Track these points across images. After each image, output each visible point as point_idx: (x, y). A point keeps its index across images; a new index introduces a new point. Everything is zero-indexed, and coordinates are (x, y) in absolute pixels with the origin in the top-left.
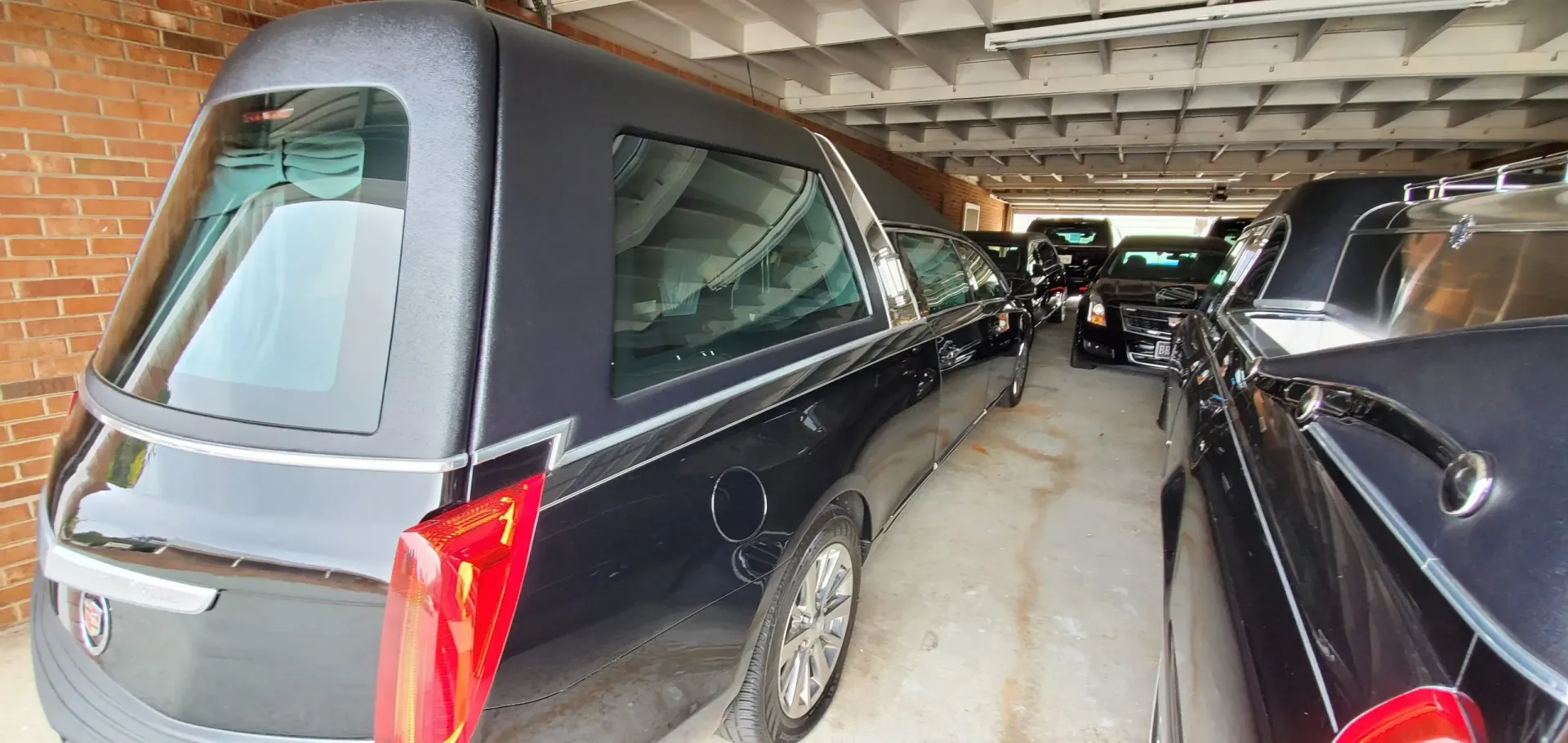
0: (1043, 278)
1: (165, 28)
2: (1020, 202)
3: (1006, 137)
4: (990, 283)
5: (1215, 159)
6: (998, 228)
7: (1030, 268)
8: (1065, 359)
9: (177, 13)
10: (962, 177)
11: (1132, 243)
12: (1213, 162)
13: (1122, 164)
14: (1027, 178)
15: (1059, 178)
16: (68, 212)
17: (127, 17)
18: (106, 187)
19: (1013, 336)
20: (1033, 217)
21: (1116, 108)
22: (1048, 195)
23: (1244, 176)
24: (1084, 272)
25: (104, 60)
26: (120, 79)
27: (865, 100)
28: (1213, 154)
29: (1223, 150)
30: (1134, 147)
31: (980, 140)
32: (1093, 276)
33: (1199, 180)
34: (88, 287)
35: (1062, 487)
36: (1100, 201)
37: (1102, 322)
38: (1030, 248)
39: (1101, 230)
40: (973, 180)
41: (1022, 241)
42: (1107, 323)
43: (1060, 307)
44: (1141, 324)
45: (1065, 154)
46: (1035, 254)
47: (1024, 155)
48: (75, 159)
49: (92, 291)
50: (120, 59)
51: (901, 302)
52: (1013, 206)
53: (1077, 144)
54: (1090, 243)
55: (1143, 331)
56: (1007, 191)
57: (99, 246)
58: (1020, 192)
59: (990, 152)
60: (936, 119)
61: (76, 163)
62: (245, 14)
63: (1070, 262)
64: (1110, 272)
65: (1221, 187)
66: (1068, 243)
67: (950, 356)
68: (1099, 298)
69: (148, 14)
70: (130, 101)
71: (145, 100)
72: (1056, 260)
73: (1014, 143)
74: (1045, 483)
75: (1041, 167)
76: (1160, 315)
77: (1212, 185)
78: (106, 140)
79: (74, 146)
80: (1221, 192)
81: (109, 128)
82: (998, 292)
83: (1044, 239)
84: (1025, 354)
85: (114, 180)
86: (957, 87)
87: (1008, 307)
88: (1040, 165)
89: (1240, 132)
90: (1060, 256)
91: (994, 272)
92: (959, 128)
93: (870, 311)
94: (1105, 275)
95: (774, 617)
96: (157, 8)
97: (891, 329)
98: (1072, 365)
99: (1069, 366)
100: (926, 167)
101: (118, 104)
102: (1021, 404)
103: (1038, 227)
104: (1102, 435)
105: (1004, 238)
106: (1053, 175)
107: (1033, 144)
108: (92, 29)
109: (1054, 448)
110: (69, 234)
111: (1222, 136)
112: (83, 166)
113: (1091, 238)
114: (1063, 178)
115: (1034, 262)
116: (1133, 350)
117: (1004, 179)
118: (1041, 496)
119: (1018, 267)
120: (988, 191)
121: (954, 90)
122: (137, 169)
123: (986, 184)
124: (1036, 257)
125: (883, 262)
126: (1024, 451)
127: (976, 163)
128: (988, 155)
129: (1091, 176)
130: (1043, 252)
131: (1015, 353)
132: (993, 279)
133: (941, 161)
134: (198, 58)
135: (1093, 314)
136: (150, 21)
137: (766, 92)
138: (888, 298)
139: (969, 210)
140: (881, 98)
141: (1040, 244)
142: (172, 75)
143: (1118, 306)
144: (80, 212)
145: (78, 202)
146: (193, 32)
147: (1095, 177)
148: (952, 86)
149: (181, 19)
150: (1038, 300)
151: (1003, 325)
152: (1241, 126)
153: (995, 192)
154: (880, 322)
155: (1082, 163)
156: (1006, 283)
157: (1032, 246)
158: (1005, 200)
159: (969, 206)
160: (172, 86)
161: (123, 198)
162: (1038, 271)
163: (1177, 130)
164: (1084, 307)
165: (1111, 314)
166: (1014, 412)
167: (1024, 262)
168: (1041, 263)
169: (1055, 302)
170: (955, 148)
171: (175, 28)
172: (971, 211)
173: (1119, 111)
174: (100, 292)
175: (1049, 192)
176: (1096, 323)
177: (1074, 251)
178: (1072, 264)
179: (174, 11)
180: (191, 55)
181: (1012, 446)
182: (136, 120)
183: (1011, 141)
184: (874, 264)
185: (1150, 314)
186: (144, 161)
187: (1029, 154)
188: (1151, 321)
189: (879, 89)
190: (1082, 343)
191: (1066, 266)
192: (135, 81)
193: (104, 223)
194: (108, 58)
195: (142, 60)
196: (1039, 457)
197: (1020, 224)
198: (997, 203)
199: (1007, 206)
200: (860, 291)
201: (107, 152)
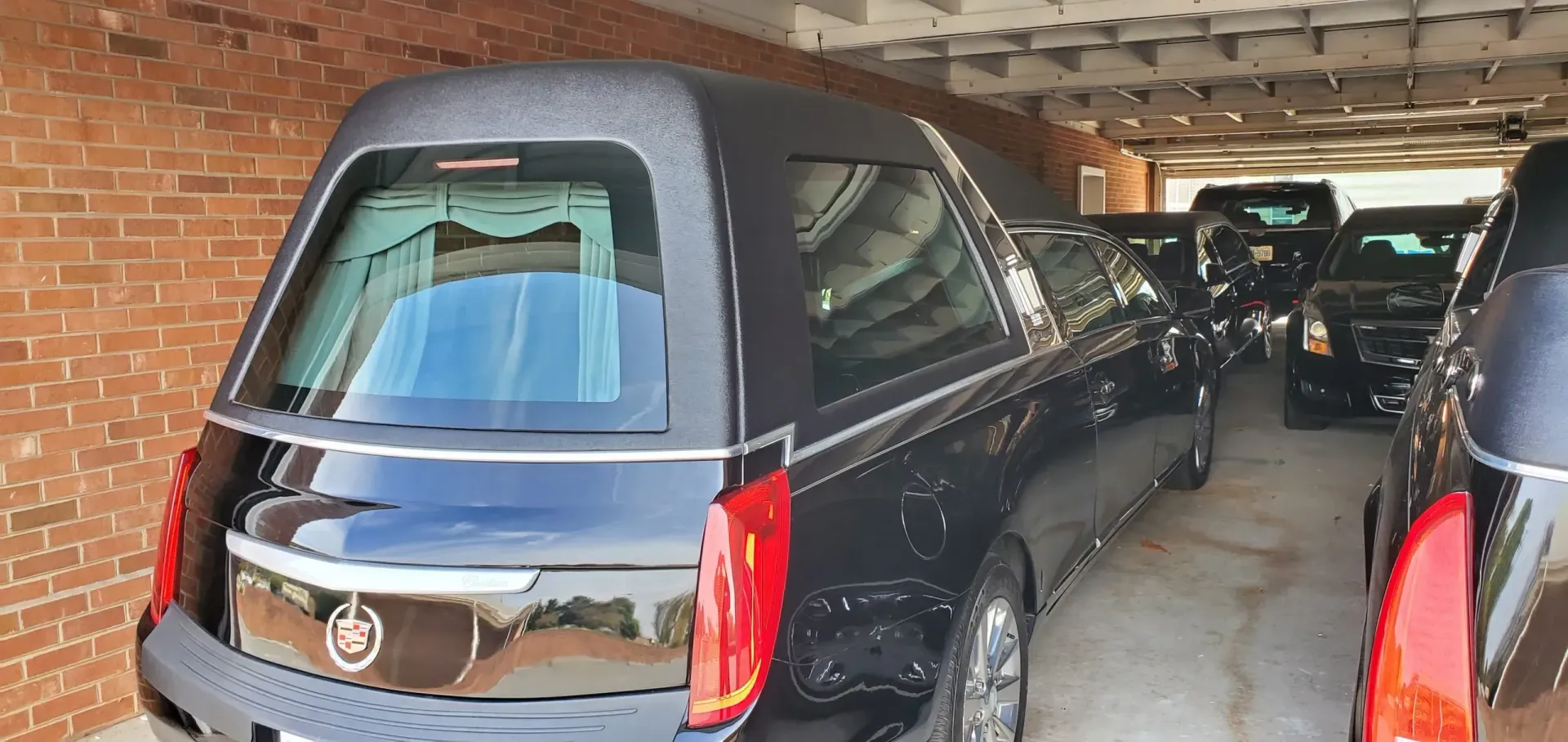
0: (1226, 286)
1: (111, 29)
2: (1173, 158)
3: (1144, 64)
4: (1144, 295)
5: (1489, 77)
6: (1141, 207)
7: (1203, 270)
8: (1277, 418)
9: (123, 10)
10: (1071, 124)
11: (1369, 220)
12: (1488, 82)
13: (1337, 92)
14: (1183, 120)
15: (1237, 118)
16: (9, 259)
17: (76, 20)
18: (46, 227)
19: (1186, 376)
20: (1201, 183)
21: (1309, 21)
22: (1221, 145)
23: (1546, 99)
24: (1291, 272)
25: (53, 73)
26: (68, 94)
27: (924, 30)
28: (1486, 71)
29: (1497, 65)
30: (1349, 70)
31: (1100, 71)
32: (1307, 279)
33: (1474, 110)
34: (20, 351)
35: (1278, 586)
36: (1312, 151)
37: (1324, 350)
38: (1199, 239)
39: (1320, 198)
40: (1090, 126)
41: (1182, 225)
42: (1334, 351)
43: (1262, 334)
44: (1387, 349)
45: (1243, 85)
46: (1208, 246)
47: (1176, 89)
48: (20, 194)
49: (24, 357)
50: (68, 71)
51: (1037, 320)
52: (1162, 165)
53: (1256, 71)
54: (1302, 223)
55: (1391, 361)
56: (1147, 142)
57: (39, 300)
58: (1171, 141)
59: (1118, 88)
60: (1029, 45)
61: (21, 199)
62: (189, 4)
63: (1270, 258)
64: (1332, 269)
65: (1514, 119)
66: (1264, 225)
67: (1104, 391)
68: (1317, 312)
69: (96, 14)
70: (75, 120)
71: (91, 118)
72: (1246, 255)
73: (1155, 72)
74: (1254, 580)
75: (1206, 102)
76: (1414, 334)
77: (1498, 115)
78: (50, 168)
79: (20, 178)
80: (1515, 127)
81: (55, 154)
82: (1156, 308)
83: (1221, 222)
84: (1207, 404)
85: (55, 217)
86: (1065, 7)
87: (1174, 330)
88: (1202, 100)
89: (1513, 41)
90: (1252, 248)
91: (1146, 278)
92: (1067, 57)
93: (1007, 332)
94: (1326, 276)
95: (957, 658)
96: (105, 7)
97: (1032, 354)
98: (1288, 424)
99: (1284, 429)
100: (1010, 114)
101: (63, 124)
102: (1209, 484)
103: (1208, 199)
104: (1337, 518)
105: (1154, 223)
106: (1228, 114)
107: (1188, 73)
108: (42, 37)
109: (1267, 538)
110: (10, 287)
111: (1485, 48)
112: (28, 201)
113: (1303, 215)
114: (1243, 117)
115: (1208, 261)
116: (1381, 391)
117: (1143, 123)
118: (1249, 598)
119: (1183, 270)
120: (1116, 144)
121: (1061, 12)
122: (76, 202)
123: (1110, 132)
124: (1210, 253)
125: (1012, 271)
126: (1220, 545)
127: (1093, 101)
128: (1115, 89)
129: (1290, 113)
130: (1220, 243)
131: (1189, 406)
132: (1146, 288)
133: (1034, 102)
134: (143, 63)
135: (1311, 337)
136: (98, 22)
137: (768, 25)
138: (1025, 315)
139: (1086, 177)
140: (949, 25)
141: (1216, 230)
142: (116, 85)
143: (1349, 323)
144: (21, 258)
145: (20, 245)
146: (138, 31)
147: (1297, 113)
148: (1057, 7)
149: (126, 16)
150: (1222, 323)
151: (1168, 355)
152: (1514, 34)
153: (1130, 144)
154: (1017, 345)
155: (1272, 94)
156: (1166, 293)
157: (1203, 234)
158: (1148, 157)
159: (1086, 171)
160: (115, 99)
161: (66, 239)
162: (1215, 276)
163: (1413, 43)
164: (1295, 330)
165: (1337, 336)
166: (1198, 497)
167: (1193, 262)
168: (1220, 262)
169: (1251, 325)
170: (1061, 84)
171: (121, 29)
172: (1089, 178)
173: (1313, 24)
174: (33, 358)
175: (1225, 139)
176: (1318, 352)
177: (1275, 237)
178: (1274, 261)
179: (120, 8)
180: (136, 60)
181: (1202, 540)
182: (79, 143)
183: (1152, 69)
184: (1003, 274)
185: (1399, 333)
186: (85, 192)
187: (1183, 85)
188: (1402, 343)
189: (944, 14)
190: (1298, 385)
191: (1264, 264)
192: (81, 95)
193: (43, 271)
194: (56, 70)
195: (88, 70)
196: (1245, 550)
197: (1179, 197)
198: (1135, 165)
199: (1151, 167)
200: (992, 306)
201: (51, 185)
